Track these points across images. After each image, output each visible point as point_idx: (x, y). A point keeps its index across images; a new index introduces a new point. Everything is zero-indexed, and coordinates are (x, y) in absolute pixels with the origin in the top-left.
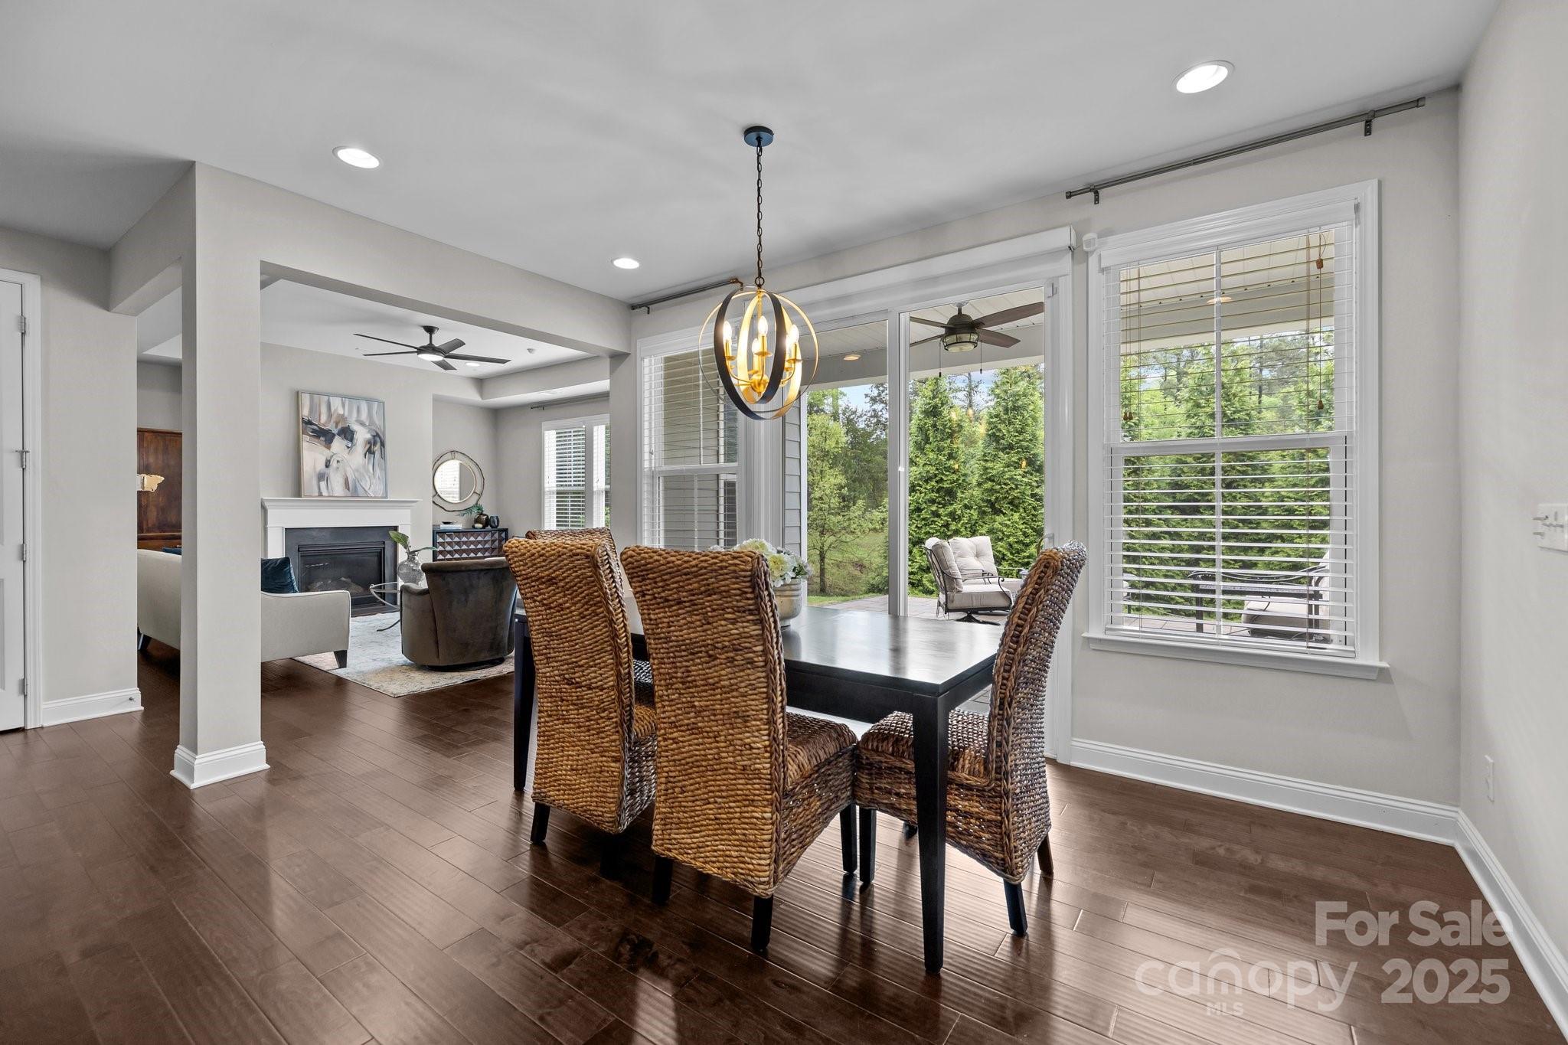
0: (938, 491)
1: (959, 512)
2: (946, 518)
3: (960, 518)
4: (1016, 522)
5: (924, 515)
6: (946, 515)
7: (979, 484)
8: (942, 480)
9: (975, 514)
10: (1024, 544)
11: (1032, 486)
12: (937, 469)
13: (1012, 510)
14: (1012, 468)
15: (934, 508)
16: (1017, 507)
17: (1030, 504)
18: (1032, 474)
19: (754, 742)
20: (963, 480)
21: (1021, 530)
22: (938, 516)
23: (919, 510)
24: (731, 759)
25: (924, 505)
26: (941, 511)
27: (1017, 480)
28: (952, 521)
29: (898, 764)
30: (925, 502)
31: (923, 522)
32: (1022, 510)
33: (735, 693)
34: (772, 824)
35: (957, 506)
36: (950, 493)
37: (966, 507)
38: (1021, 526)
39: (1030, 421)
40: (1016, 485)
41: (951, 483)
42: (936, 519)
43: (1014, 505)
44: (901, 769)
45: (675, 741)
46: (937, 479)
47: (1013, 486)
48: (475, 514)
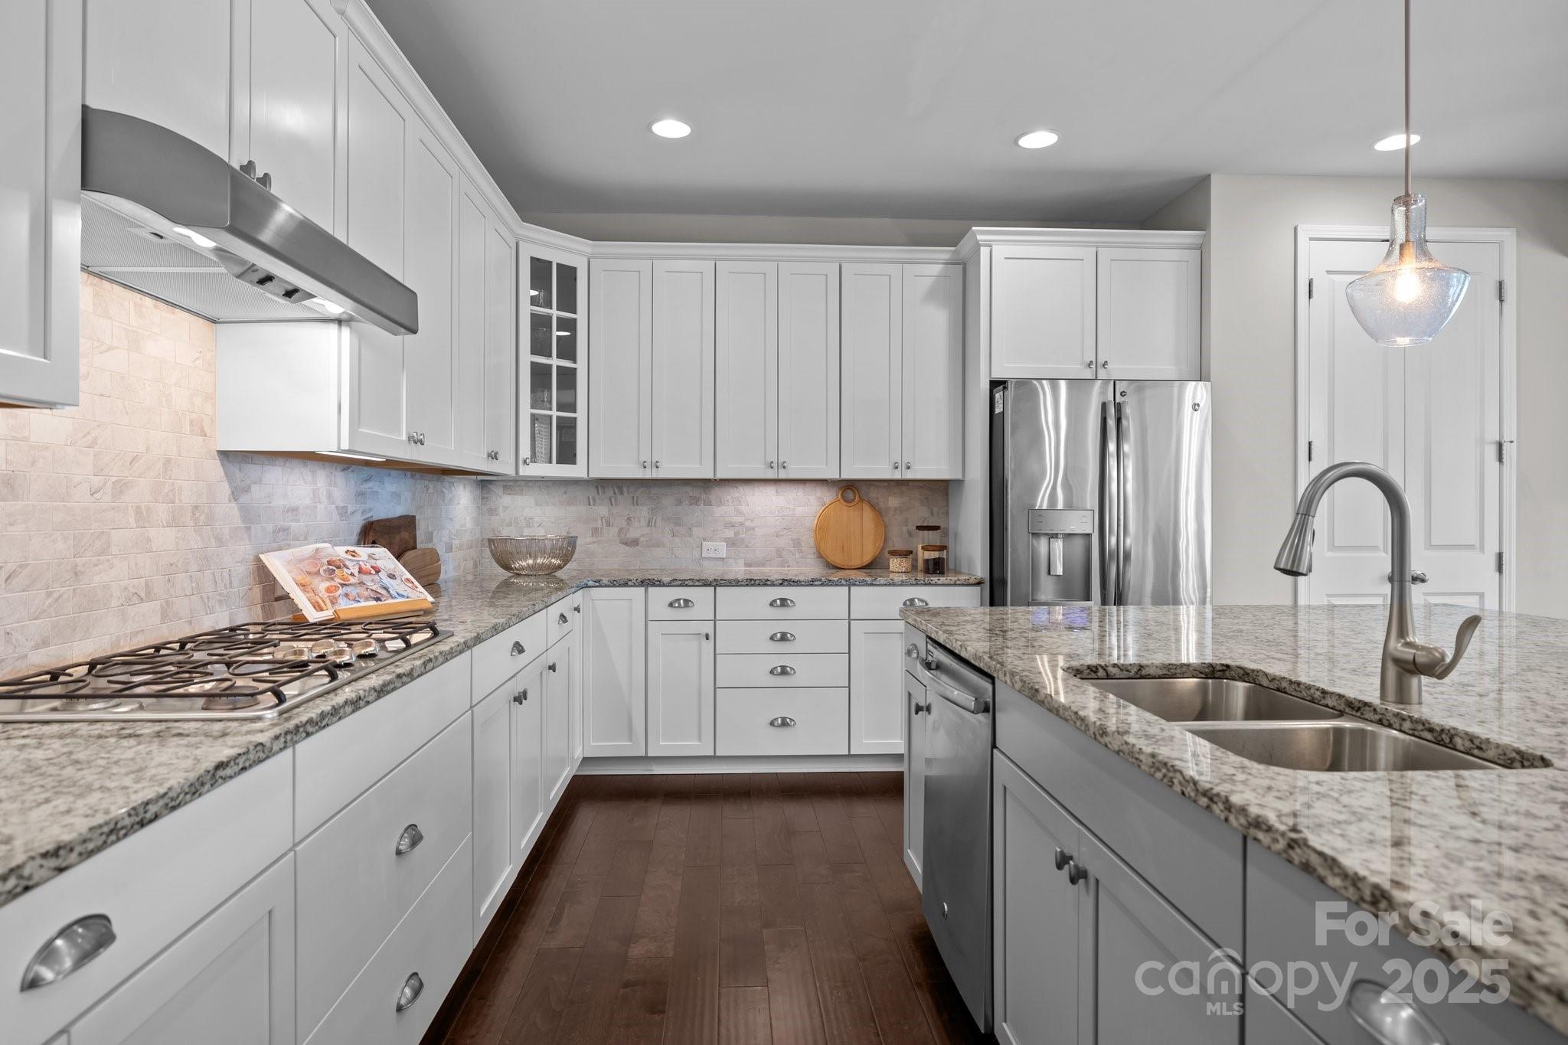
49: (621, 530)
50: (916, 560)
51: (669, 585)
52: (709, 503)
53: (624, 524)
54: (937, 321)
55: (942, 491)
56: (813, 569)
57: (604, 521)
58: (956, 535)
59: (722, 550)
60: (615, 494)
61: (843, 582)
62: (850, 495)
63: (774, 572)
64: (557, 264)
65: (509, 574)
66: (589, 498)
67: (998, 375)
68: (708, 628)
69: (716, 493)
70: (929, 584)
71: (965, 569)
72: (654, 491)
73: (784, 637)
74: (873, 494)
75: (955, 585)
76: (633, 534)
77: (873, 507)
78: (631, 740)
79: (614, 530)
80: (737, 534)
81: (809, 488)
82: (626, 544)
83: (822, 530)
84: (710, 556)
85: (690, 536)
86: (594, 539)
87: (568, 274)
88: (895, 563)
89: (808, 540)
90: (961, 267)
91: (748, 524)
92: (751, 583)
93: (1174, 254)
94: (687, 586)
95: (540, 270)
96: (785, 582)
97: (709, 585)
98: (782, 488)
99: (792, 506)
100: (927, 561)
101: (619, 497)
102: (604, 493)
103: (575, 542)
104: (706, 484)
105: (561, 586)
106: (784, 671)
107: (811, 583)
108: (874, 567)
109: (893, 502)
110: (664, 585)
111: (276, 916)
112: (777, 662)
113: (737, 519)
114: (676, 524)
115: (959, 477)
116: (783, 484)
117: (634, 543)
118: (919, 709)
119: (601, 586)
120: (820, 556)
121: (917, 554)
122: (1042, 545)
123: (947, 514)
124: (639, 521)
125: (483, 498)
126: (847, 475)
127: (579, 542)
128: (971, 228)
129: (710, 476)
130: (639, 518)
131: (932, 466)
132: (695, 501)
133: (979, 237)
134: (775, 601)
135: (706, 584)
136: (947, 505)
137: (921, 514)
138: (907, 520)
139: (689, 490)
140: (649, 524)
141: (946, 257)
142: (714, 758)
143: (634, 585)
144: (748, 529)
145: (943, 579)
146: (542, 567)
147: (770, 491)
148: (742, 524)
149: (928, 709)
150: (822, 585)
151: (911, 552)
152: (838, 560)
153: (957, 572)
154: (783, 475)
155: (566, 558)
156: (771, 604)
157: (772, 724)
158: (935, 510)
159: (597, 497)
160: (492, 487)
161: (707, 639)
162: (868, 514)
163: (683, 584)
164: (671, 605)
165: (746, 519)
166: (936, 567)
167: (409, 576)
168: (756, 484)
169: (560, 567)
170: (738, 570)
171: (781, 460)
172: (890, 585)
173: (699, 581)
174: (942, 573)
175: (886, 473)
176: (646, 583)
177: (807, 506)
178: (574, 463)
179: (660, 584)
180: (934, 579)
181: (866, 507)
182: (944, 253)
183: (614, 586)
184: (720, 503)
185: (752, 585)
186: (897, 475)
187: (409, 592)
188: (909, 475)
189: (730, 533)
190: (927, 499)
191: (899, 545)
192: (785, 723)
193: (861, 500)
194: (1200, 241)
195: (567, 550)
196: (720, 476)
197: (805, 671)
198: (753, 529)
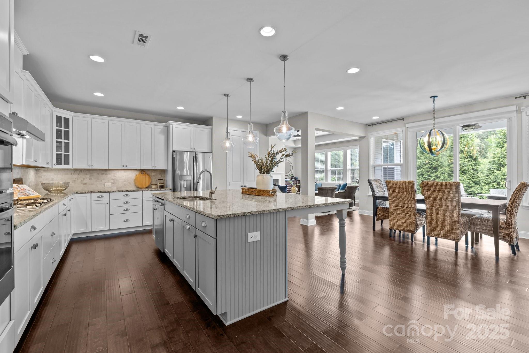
0: (430, 168)
1: (439, 175)
2: (434, 177)
3: (440, 177)
4: (465, 179)
5: (424, 176)
6: (434, 176)
7: (448, 166)
8: (432, 164)
9: (446, 176)
10: (469, 187)
11: (472, 166)
12: (430, 160)
13: (463, 175)
14: (463, 159)
15: (429, 174)
16: (465, 173)
17: (471, 173)
18: (472, 161)
19: (455, 215)
20: (441, 164)
21: (467, 182)
22: (431, 177)
23: (422, 175)
24: (449, 218)
25: (425, 173)
26: (432, 175)
27: (465, 163)
28: (437, 178)
29: (482, 223)
30: (425, 172)
31: (424, 179)
32: (467, 175)
33: (450, 207)
34: (459, 229)
35: (439, 173)
36: (436, 169)
37: (442, 173)
38: (468, 180)
39: (470, 142)
40: (465, 166)
41: (436, 165)
42: (429, 178)
43: (464, 173)
44: (482, 224)
45: (432, 216)
46: (430, 164)
47: (464, 166)
48: (291, 177)
49: (81, 181)
50: (158, 186)
51: (97, 193)
52: (107, 174)
53: (82, 179)
54: (162, 138)
55: (164, 172)
56: (134, 188)
57: (76, 179)
58: (167, 180)
59: (110, 185)
60: (80, 172)
61: (141, 190)
62: (143, 172)
63: (124, 189)
64: (64, 117)
65: (48, 192)
66: (71, 173)
67: (174, 150)
68: (108, 202)
69: (108, 172)
70: (160, 190)
71: (168, 187)
72: (91, 172)
73: (127, 203)
74: (148, 172)
75: (165, 190)
76: (85, 182)
77: (148, 175)
78: (87, 228)
79: (79, 181)
80: (114, 181)
81: (133, 171)
82: (83, 184)
83: (136, 180)
84: (107, 186)
85: (102, 182)
86: (73, 183)
87: (67, 120)
88: (153, 187)
89: (133, 183)
90: (167, 127)
91: (117, 179)
92: (119, 191)
93: (207, 130)
94: (102, 193)
95: (59, 119)
96: (127, 191)
97: (108, 192)
98: (126, 171)
99: (128, 175)
100: (160, 186)
101: (81, 173)
102: (76, 172)
103: (69, 184)
104: (106, 170)
105: (66, 194)
106: (127, 210)
107: (133, 191)
108: (148, 188)
109: (153, 174)
110: (96, 193)
111: (42, 237)
112: (125, 208)
113: (114, 178)
114: (97, 179)
115: (167, 169)
116: (126, 170)
117: (86, 184)
118: (154, 209)
119: (78, 194)
120: (135, 186)
121: (158, 185)
122: (182, 182)
123: (165, 176)
124: (87, 179)
125: (37, 173)
126: (142, 168)
127: (70, 184)
128: (168, 121)
129: (108, 168)
130: (87, 178)
131: (161, 166)
132: (103, 174)
133: (170, 123)
134: (125, 195)
135: (107, 192)
136: (165, 175)
137: (159, 176)
138: (156, 178)
139: (101, 171)
140: (90, 179)
141: (164, 125)
142: (110, 230)
143: (88, 193)
144: (117, 180)
145: (163, 189)
146: (59, 190)
147: (123, 172)
148: (116, 179)
149: (156, 209)
150: (136, 191)
151: (157, 184)
152: (140, 186)
153: (167, 188)
154: (126, 168)
155: (66, 188)
156: (124, 196)
157: (124, 221)
158: (162, 175)
159: (74, 173)
160: (40, 170)
161: (108, 204)
162: (147, 176)
163: (101, 192)
164: (98, 197)
165: (117, 178)
166: (162, 187)
167: (33, 191)
168: (119, 170)
169: (64, 190)
170: (115, 189)
171: (126, 165)
172: (151, 191)
173: (105, 191)
174: (163, 188)
175: (150, 168)
176: (91, 192)
177: (132, 175)
178: (69, 165)
179: (95, 192)
180: (161, 189)
181: (147, 175)
182: (163, 124)
183: (82, 193)
184: (110, 174)
185: (119, 192)
186: (153, 169)
187: (34, 194)
188: (156, 169)
189: (112, 181)
190: (160, 173)
191: (154, 183)
192: (127, 221)
193: (145, 173)
194: (211, 128)
195: (66, 186)
196: (110, 168)
197: (132, 209)
198: (119, 180)
